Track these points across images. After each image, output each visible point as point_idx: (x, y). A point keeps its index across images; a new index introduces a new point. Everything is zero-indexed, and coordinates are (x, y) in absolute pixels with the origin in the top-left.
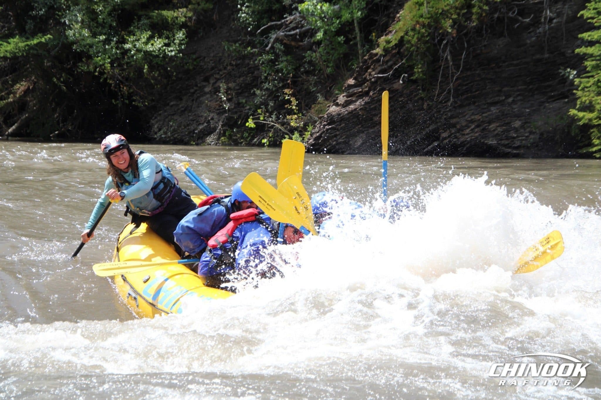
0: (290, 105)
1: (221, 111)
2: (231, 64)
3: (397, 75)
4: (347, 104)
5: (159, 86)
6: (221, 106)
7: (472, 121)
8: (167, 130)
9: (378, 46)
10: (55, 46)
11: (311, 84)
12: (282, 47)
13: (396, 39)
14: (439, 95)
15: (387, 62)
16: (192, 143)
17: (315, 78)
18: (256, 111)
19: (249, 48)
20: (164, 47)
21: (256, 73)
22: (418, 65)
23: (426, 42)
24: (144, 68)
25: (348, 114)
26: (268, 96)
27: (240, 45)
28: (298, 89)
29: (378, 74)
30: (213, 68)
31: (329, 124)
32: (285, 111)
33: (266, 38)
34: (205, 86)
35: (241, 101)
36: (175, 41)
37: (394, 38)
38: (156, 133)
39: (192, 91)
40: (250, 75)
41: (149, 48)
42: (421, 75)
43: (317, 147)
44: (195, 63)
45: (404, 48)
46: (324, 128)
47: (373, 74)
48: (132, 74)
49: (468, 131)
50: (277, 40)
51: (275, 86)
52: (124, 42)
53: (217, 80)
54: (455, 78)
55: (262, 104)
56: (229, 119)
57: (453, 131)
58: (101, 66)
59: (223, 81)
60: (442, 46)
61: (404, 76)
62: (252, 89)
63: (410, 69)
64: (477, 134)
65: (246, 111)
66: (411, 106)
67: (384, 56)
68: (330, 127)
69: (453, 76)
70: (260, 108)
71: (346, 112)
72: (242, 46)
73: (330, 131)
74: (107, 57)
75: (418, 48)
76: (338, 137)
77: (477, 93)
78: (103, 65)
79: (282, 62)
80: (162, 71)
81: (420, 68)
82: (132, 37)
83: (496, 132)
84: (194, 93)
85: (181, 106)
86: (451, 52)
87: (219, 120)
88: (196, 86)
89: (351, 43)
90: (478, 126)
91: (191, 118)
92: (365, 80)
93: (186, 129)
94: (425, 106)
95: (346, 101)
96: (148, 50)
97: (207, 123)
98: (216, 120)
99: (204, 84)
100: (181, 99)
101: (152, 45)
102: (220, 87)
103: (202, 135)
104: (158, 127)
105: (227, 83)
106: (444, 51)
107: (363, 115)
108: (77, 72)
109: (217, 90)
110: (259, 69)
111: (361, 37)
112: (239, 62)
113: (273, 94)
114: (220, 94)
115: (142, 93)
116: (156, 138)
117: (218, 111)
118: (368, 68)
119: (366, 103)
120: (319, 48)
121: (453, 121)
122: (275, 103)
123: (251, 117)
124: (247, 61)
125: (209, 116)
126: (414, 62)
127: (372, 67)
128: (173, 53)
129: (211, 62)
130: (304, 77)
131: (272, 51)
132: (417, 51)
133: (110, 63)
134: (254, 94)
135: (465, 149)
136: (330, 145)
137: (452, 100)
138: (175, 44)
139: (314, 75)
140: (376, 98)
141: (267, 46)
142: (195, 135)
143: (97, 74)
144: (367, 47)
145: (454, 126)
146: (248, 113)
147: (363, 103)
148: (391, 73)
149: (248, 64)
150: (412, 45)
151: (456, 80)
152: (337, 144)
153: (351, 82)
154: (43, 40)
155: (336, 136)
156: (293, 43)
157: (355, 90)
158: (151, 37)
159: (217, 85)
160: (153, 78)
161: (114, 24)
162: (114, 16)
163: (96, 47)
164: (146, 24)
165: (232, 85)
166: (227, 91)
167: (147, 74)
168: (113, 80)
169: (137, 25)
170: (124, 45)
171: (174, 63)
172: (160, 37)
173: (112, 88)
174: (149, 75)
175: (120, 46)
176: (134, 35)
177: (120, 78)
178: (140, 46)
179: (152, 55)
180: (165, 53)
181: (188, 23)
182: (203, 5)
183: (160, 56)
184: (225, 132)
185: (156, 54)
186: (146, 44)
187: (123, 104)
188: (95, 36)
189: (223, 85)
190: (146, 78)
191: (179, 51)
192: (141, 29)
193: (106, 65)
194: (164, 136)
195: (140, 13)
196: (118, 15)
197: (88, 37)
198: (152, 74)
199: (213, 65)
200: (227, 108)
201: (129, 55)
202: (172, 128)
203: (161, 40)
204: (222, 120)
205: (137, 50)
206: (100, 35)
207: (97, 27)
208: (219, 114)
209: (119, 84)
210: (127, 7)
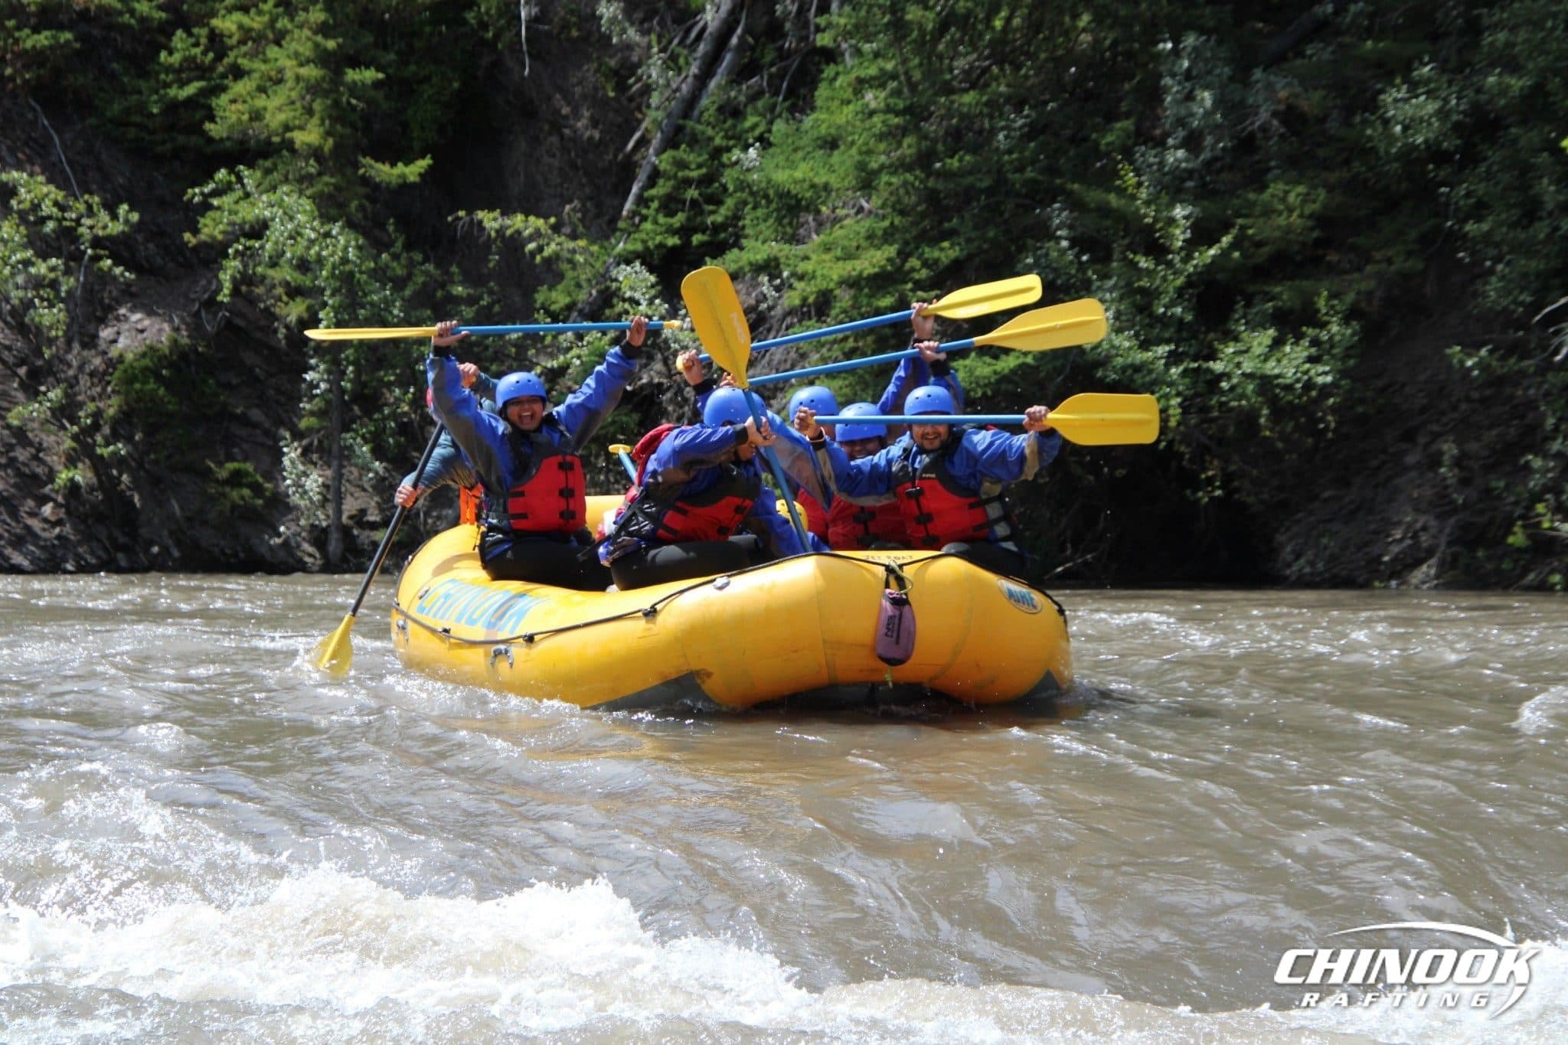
1: (1447, 508)
2: (1468, 399)
5: (1294, 456)
6: (1446, 496)
8: (1316, 556)
10: (1058, 372)
16: (1377, 584)
18: (1530, 507)
19: (1512, 360)
20: (1307, 366)
21: (1530, 415)
24: (1259, 416)
26: (1563, 472)
27: (1491, 352)
30: (1424, 410)
33: (1556, 334)
34: (1404, 453)
35: (1493, 484)
36: (1336, 351)
38: (1289, 565)
39: (1374, 463)
40: (1516, 422)
41: (1271, 367)
44: (1381, 401)
48: (1232, 429)
52: (1213, 356)
53: (1436, 436)
55: (1546, 489)
56: (1465, 527)
59: (1451, 438)
62: (1523, 454)
65: (1508, 508)
70: (1541, 499)
72: (1497, 355)
74: (1174, 392)
78: (1165, 410)
80: (1302, 419)
82: (1232, 344)
84: (1378, 468)
85: (1347, 500)
87: (1441, 531)
88: (1384, 451)
91: (1372, 527)
93: (1360, 554)
96: (1269, 373)
97: (1412, 538)
98: (1433, 531)
99: (1404, 446)
100: (1348, 484)
101: (1279, 361)
102: (1441, 453)
103: (1399, 568)
104: (1293, 551)
105: (1459, 442)
109: (1434, 461)
110: (1537, 408)
112: (1487, 392)
114: (1443, 470)
115: (1255, 472)
116: (1286, 578)
117: (1438, 510)
123: (1520, 523)
124: (1507, 390)
125: (1416, 521)
128: (1329, 379)
129: (1421, 395)
133: (1180, 405)
134: (1527, 464)
138: (1333, 356)
141: (1557, 351)
142: (1382, 567)
146: (1512, 512)
149: (1512, 396)
154: (1029, 359)
158: (1277, 343)
159: (1434, 447)
160: (1283, 437)
161: (1189, 318)
162: (1189, 300)
163: (1150, 372)
164: (1264, 313)
165: (1473, 446)
166: (1458, 462)
167: (1266, 428)
168: (1188, 445)
169: (1244, 316)
170: (1211, 364)
171: (1331, 401)
172: (1296, 343)
173: (1184, 463)
174: (1271, 430)
175: (1205, 365)
176: (1236, 339)
177: (1205, 440)
178: (1252, 364)
179: (1278, 385)
180: (1310, 379)
181: (1363, 305)
182: (1400, 264)
183: (1299, 386)
184: (1455, 558)
185: (1288, 381)
186: (1266, 360)
187: (1212, 499)
188: (1145, 345)
189: (1449, 449)
190: (1266, 438)
191: (1343, 374)
192: (1252, 326)
193: (1171, 412)
194: (1307, 570)
195: (1251, 288)
196: (1199, 296)
197: (1130, 348)
198: (1278, 428)
199: (1425, 401)
200: (1460, 501)
201: (1224, 385)
202: (1328, 552)
203: (1299, 349)
204: (1447, 530)
205: (1244, 374)
206: (1158, 345)
207: (1151, 326)
208: (1441, 517)
209: (1202, 453)
210: (1220, 276)
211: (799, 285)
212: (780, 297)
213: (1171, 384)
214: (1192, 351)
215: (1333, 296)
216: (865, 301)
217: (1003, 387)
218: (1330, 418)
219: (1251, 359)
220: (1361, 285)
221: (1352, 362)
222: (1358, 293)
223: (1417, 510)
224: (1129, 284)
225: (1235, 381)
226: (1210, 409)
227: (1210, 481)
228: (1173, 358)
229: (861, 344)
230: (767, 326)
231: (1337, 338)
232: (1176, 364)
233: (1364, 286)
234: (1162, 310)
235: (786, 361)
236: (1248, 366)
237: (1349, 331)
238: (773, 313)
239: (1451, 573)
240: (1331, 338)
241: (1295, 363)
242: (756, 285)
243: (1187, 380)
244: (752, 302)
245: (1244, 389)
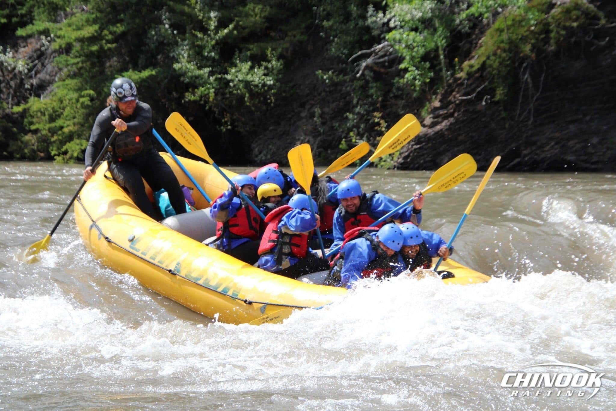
0: (380, 127)
1: (316, 134)
2: (325, 91)
3: (480, 97)
4: (433, 125)
5: (259, 113)
6: (316, 129)
7: (551, 139)
8: (267, 152)
9: (462, 70)
10: (165, 78)
11: (399, 108)
12: (372, 74)
13: (478, 64)
14: (520, 115)
15: (471, 85)
17: (404, 101)
18: (348, 133)
19: (341, 76)
20: (263, 77)
21: (348, 98)
22: (500, 87)
23: (507, 66)
24: (244, 97)
25: (434, 135)
26: (360, 119)
27: (333, 73)
28: (387, 111)
29: (463, 95)
30: (308, 95)
31: (417, 144)
32: (375, 133)
33: (357, 65)
34: (301, 112)
35: (334, 124)
36: (274, 72)
37: (477, 62)
38: (257, 156)
39: (290, 116)
40: (343, 100)
41: (249, 78)
42: (503, 96)
43: (406, 165)
44: (292, 91)
45: (487, 71)
46: (412, 147)
47: (458, 97)
48: (234, 102)
49: (547, 148)
50: (367, 67)
51: (366, 110)
52: (227, 73)
53: (312, 106)
54: (535, 99)
55: (354, 126)
56: (323, 141)
57: (534, 148)
58: (205, 95)
59: (318, 106)
60: (522, 70)
61: (486, 99)
62: (345, 113)
63: (492, 92)
64: (557, 151)
65: (340, 134)
66: (493, 125)
67: (468, 79)
68: (418, 146)
69: (533, 97)
70: (352, 131)
71: (433, 133)
72: (335, 74)
73: (417, 150)
74: (211, 87)
75: (499, 71)
76: (426, 156)
77: (556, 112)
78: (208, 94)
79: (372, 88)
80: (262, 98)
81: (502, 90)
82: (234, 68)
83: (575, 149)
84: (290, 118)
85: (279, 130)
86: (530, 74)
87: (314, 143)
88: (293, 111)
89: (437, 68)
90: (557, 143)
91: (289, 141)
92: (450, 103)
94: (507, 126)
95: (432, 123)
96: (248, 79)
98: (312, 143)
99: (300, 109)
100: (279, 124)
101: (252, 75)
102: (314, 112)
104: (258, 150)
105: (321, 108)
106: (524, 74)
107: (449, 135)
108: (185, 101)
109: (312, 115)
110: (350, 95)
111: (445, 63)
112: (332, 89)
113: (364, 118)
114: (315, 119)
115: (243, 119)
116: (257, 161)
117: (314, 135)
118: (453, 91)
119: (451, 124)
120: (406, 73)
121: (535, 139)
122: (366, 126)
123: (344, 140)
124: (339, 88)
125: (305, 139)
126: (496, 84)
127: (457, 89)
128: (272, 82)
129: (307, 89)
130: (393, 101)
131: (363, 78)
132: (498, 74)
133: (214, 92)
134: (347, 117)
135: (545, 165)
136: (418, 163)
137: (532, 119)
138: (273, 74)
139: (402, 99)
140: (461, 119)
141: (358, 73)
143: (202, 102)
144: (452, 71)
145: (535, 143)
146: (341, 136)
147: (448, 124)
148: (474, 95)
149: (341, 90)
150: (494, 69)
151: (536, 100)
152: (425, 162)
153: (437, 104)
154: (154, 73)
155: (423, 155)
156: (382, 70)
157: (441, 112)
158: (252, 68)
159: (312, 110)
160: (254, 105)
161: (217, 57)
162: (217, 50)
163: (202, 79)
164: (247, 56)
165: (326, 110)
166: (321, 116)
167: (248, 101)
168: (218, 108)
169: (239, 57)
170: (226, 76)
171: (273, 91)
172: (259, 68)
173: (216, 115)
174: (250, 103)
175: (223, 76)
176: (236, 66)
177: (224, 106)
178: (242, 76)
179: (252, 85)
180: (264, 82)
181: (285, 53)
182: (298, 37)
183: (260, 85)
184: (320, 153)
185: (256, 83)
186: (247, 74)
187: (227, 130)
188: (200, 68)
189: (318, 111)
190: (247, 106)
191: (277, 80)
192: (242, 61)
193: (210, 95)
194: (264, 158)
195: (241, 46)
196: (221, 49)
197: (194, 69)
198: (252, 102)
199: (308, 92)
200: (322, 131)
201: (231, 84)
202: (272, 151)
203: (260, 70)
204: (317, 142)
205: (239, 80)
206: (205, 68)
207: (202, 60)
208: (315, 137)
209: (223, 112)
210: (229, 41)
211: (58, 40)
212: (50, 45)
213: (210, 84)
214: (218, 71)
215: (273, 50)
216: (86, 47)
217: (143, 84)
218: (272, 98)
219: (242, 74)
220: (284, 45)
221: (280, 76)
222: (283, 48)
223: (306, 135)
224: (193, 43)
225: (235, 83)
226: (226, 94)
227: (226, 123)
228: (211, 73)
229: (84, 65)
230: (45, 56)
231: (275, 66)
232: (212, 76)
233: (286, 45)
234: (206, 54)
235: (53, 71)
236: (240, 77)
237: (279, 64)
238: (47, 51)
239: (319, 159)
240: (272, 67)
241: (258, 76)
242: (39, 39)
243: (217, 82)
244: (38, 46)
245: (239, 86)
